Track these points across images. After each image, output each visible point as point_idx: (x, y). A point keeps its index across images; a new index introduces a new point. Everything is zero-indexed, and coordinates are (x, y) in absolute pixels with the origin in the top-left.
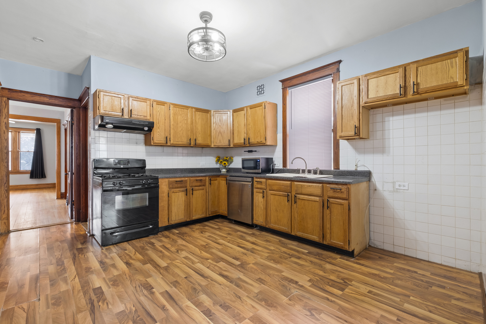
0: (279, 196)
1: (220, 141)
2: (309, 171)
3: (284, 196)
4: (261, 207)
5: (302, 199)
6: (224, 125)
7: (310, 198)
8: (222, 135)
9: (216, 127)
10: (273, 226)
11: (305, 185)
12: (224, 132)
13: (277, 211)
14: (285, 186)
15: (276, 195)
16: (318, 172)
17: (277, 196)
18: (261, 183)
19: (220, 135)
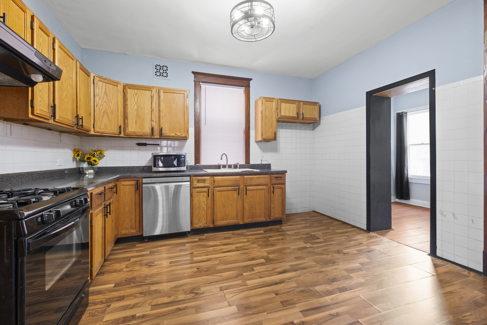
0: (227, 192)
1: (106, 125)
2: (230, 166)
3: (233, 190)
4: (203, 208)
5: (251, 190)
6: (111, 102)
7: (258, 188)
8: (108, 116)
9: (100, 103)
10: (220, 223)
11: (254, 177)
12: (112, 113)
13: (224, 206)
14: (234, 180)
15: (223, 191)
16: (238, 167)
17: (225, 192)
18: (204, 181)
19: (106, 116)
